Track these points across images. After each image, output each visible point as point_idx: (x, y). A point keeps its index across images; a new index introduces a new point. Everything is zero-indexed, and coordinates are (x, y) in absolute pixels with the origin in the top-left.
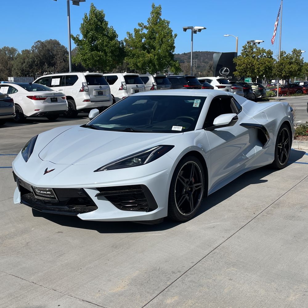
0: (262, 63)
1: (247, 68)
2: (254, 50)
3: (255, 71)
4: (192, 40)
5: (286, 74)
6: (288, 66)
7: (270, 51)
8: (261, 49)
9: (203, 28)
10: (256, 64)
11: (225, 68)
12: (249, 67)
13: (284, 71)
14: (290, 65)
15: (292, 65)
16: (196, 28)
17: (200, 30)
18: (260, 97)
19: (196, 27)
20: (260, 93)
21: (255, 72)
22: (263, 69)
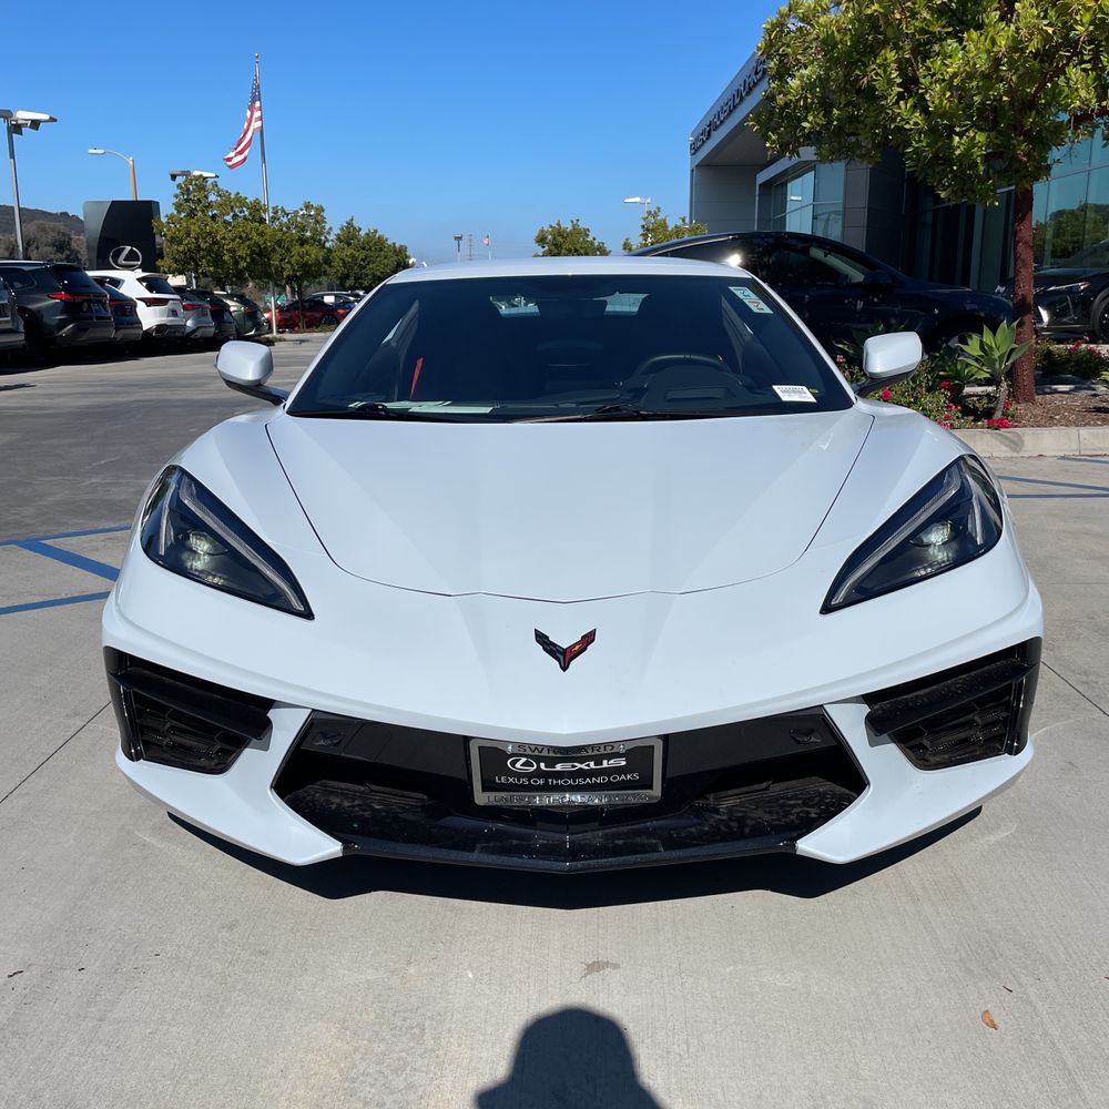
0: (240, 237)
1: (199, 249)
2: (212, 198)
3: (226, 258)
4: (12, 155)
5: (294, 270)
6: (296, 249)
7: (257, 202)
8: (232, 196)
9: (47, 117)
10: (224, 238)
11: (129, 248)
12: (203, 246)
13: (289, 262)
14: (302, 245)
15: (307, 247)
16: (23, 115)
17: (35, 124)
18: (253, 333)
19: (20, 112)
20: (249, 324)
21: (225, 262)
22: (247, 255)
